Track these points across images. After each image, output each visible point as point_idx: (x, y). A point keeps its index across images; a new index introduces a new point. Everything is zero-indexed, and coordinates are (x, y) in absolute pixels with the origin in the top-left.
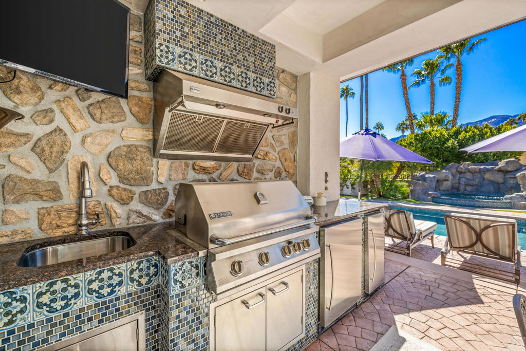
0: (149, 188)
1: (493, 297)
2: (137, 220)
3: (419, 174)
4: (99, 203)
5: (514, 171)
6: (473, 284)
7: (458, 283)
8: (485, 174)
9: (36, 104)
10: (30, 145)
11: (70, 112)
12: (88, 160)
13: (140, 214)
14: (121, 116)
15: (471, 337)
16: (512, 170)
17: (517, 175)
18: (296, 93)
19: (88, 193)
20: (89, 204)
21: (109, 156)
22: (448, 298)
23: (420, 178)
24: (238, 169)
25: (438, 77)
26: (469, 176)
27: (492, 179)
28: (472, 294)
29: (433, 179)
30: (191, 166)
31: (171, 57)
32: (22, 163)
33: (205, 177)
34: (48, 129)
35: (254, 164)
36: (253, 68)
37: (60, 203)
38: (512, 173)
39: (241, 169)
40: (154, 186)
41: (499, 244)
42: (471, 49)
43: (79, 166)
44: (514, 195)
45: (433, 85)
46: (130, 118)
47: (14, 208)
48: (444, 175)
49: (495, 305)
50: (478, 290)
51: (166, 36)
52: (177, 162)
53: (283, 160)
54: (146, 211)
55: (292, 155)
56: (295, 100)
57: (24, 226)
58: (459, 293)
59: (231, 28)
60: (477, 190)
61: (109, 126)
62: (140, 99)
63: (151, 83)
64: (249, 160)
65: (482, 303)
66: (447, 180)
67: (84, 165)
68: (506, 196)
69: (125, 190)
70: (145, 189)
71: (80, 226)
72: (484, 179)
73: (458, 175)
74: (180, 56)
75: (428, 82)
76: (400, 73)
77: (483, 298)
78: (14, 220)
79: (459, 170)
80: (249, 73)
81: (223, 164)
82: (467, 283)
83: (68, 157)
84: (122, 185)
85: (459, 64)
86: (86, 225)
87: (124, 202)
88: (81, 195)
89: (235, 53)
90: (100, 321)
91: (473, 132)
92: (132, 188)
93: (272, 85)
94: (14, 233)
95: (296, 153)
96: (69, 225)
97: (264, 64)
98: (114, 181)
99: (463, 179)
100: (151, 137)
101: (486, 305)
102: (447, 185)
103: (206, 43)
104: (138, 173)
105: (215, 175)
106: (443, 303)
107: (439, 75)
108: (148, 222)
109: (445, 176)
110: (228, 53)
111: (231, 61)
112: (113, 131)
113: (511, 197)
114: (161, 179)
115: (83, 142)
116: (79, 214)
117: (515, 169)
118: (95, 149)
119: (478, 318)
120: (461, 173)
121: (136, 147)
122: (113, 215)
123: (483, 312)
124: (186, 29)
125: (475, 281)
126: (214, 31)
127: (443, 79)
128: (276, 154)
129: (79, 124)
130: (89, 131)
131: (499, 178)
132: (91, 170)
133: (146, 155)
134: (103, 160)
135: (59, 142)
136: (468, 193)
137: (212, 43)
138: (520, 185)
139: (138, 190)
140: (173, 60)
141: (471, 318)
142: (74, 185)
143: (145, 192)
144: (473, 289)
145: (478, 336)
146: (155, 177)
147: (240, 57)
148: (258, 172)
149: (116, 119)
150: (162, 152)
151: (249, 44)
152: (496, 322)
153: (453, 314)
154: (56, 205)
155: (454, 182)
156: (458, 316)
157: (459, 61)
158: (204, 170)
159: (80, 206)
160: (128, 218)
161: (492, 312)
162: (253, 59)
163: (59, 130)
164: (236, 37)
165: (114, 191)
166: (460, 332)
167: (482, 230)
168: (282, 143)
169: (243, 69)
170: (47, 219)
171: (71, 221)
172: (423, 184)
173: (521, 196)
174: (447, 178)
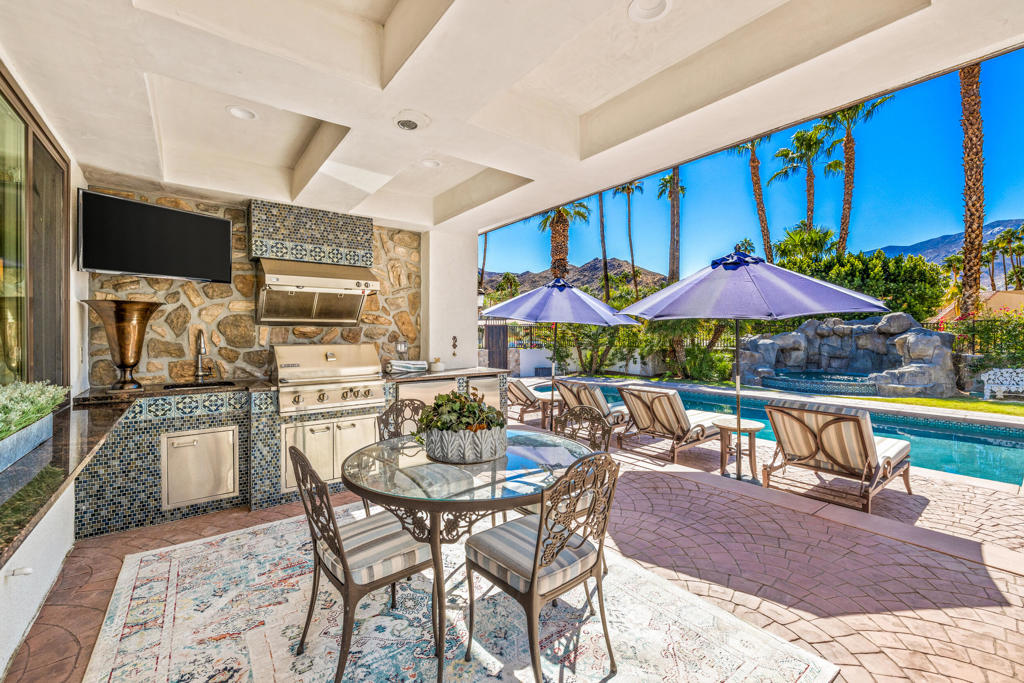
0: (252, 350)
2: (242, 375)
3: (749, 337)
4: (211, 360)
8: (859, 338)
9: (167, 289)
10: (164, 318)
11: (190, 292)
12: (203, 327)
13: (244, 371)
14: (229, 293)
16: (897, 331)
17: (896, 340)
18: (419, 252)
19: (203, 351)
20: (204, 361)
21: (219, 324)
23: (749, 346)
24: (342, 334)
25: (820, 163)
26: (835, 342)
27: (869, 346)
29: (770, 347)
30: (290, 331)
31: (264, 249)
32: (159, 330)
33: (306, 341)
34: (175, 306)
35: (361, 328)
36: (345, 244)
37: (183, 359)
38: (895, 336)
39: (345, 334)
40: (256, 348)
42: (870, 113)
43: (197, 332)
44: (884, 373)
45: (810, 175)
46: (236, 294)
47: (154, 361)
48: (792, 340)
51: (261, 234)
52: (278, 329)
53: (400, 324)
54: (249, 368)
55: (413, 319)
56: (417, 259)
57: (160, 374)
59: (321, 214)
60: (848, 366)
61: (219, 301)
62: (244, 277)
63: (253, 263)
64: (354, 325)
66: (798, 349)
67: (200, 332)
68: (871, 376)
69: (232, 351)
70: (248, 350)
71: (198, 376)
72: (857, 348)
73: (819, 340)
74: (272, 247)
75: (803, 170)
76: (749, 156)
78: (154, 369)
79: (819, 331)
80: (341, 250)
81: (325, 329)
83: (189, 325)
84: (229, 347)
85: (850, 140)
86: (202, 376)
87: (231, 360)
88: (198, 352)
89: (325, 234)
90: (210, 425)
91: (852, 265)
92: (237, 349)
93: (368, 255)
94: (154, 378)
95: (419, 315)
96: (189, 376)
97: (359, 238)
98: (223, 343)
99: (826, 347)
100: (253, 307)
102: (797, 357)
103: (296, 231)
104: (243, 338)
105: (315, 340)
107: (822, 158)
108: (251, 378)
109: (794, 343)
110: (318, 236)
111: (321, 242)
112: (222, 305)
113: (878, 377)
114: (263, 342)
115: (200, 314)
116: (197, 368)
118: (208, 319)
120: (822, 336)
121: (241, 316)
122: (222, 370)
124: (278, 225)
126: (304, 220)
127: (830, 166)
128: (390, 318)
129: (197, 301)
130: (203, 306)
131: (879, 344)
132: (206, 335)
133: (249, 323)
134: (214, 327)
135: (183, 315)
136: (833, 370)
137: (302, 231)
138: (901, 356)
139: (242, 351)
140: (266, 251)
142: (193, 347)
143: (249, 353)
146: (257, 340)
147: (331, 237)
148: (366, 336)
149: (225, 294)
150: (263, 320)
151: (341, 223)
154: (180, 360)
155: (811, 352)
157: (849, 135)
158: (304, 335)
159: (197, 362)
160: (234, 373)
162: (345, 236)
163: (183, 306)
164: (327, 220)
165: (223, 351)
168: (398, 306)
169: (334, 246)
170: (175, 370)
171: (191, 373)
172: (752, 356)
173: (893, 375)
174: (797, 346)
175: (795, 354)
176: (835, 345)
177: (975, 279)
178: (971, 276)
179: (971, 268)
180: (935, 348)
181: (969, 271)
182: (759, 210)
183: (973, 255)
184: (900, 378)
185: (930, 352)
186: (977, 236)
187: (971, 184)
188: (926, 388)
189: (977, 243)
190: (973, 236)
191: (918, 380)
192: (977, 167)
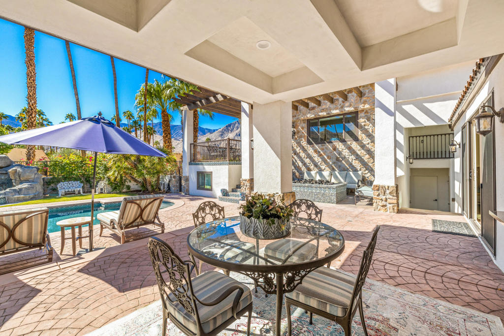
1: (45, 281)
5: (5, 167)
6: (21, 281)
7: (6, 289)
15: (50, 324)
16: (3, 166)
17: (10, 171)
22: (5, 309)
28: (27, 289)
38: (3, 169)
41: (32, 234)
44: (8, 190)
49: (52, 286)
50: (29, 284)
58: (13, 297)
65: (40, 291)
77: (38, 287)
82: (15, 283)
101: (44, 290)
106: (3, 318)
113: (5, 193)
117: (6, 165)
119: (46, 305)
123: (46, 297)
125: (21, 278)
138: (12, 180)
141: (41, 309)
144: (25, 285)
145: (56, 317)
152: (61, 297)
153: (21, 319)
156: (28, 316)
161: (53, 292)
166: (40, 327)
167: (16, 226)
173: (15, 190)
180: (35, 174)
184: (19, 191)
185: (33, 176)
187: (31, 94)
188: (35, 195)
191: (30, 192)
192: (34, 87)
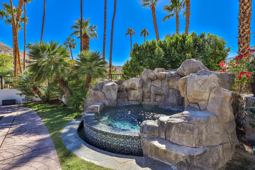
8: (169, 81)
23: (98, 87)
26: (158, 84)
27: (175, 87)
45: (177, 17)
72: (169, 88)
73: (150, 83)
79: (149, 76)
99: (153, 87)
120: (152, 80)
155: (145, 91)
174: (132, 87)
175: (132, 92)
176: (158, 86)
177: (247, 38)
178: (244, 36)
179: (244, 31)
180: (211, 89)
181: (242, 33)
182: (155, 28)
183: (245, 21)
186: (248, 7)
189: (248, 12)
190: (245, 7)
